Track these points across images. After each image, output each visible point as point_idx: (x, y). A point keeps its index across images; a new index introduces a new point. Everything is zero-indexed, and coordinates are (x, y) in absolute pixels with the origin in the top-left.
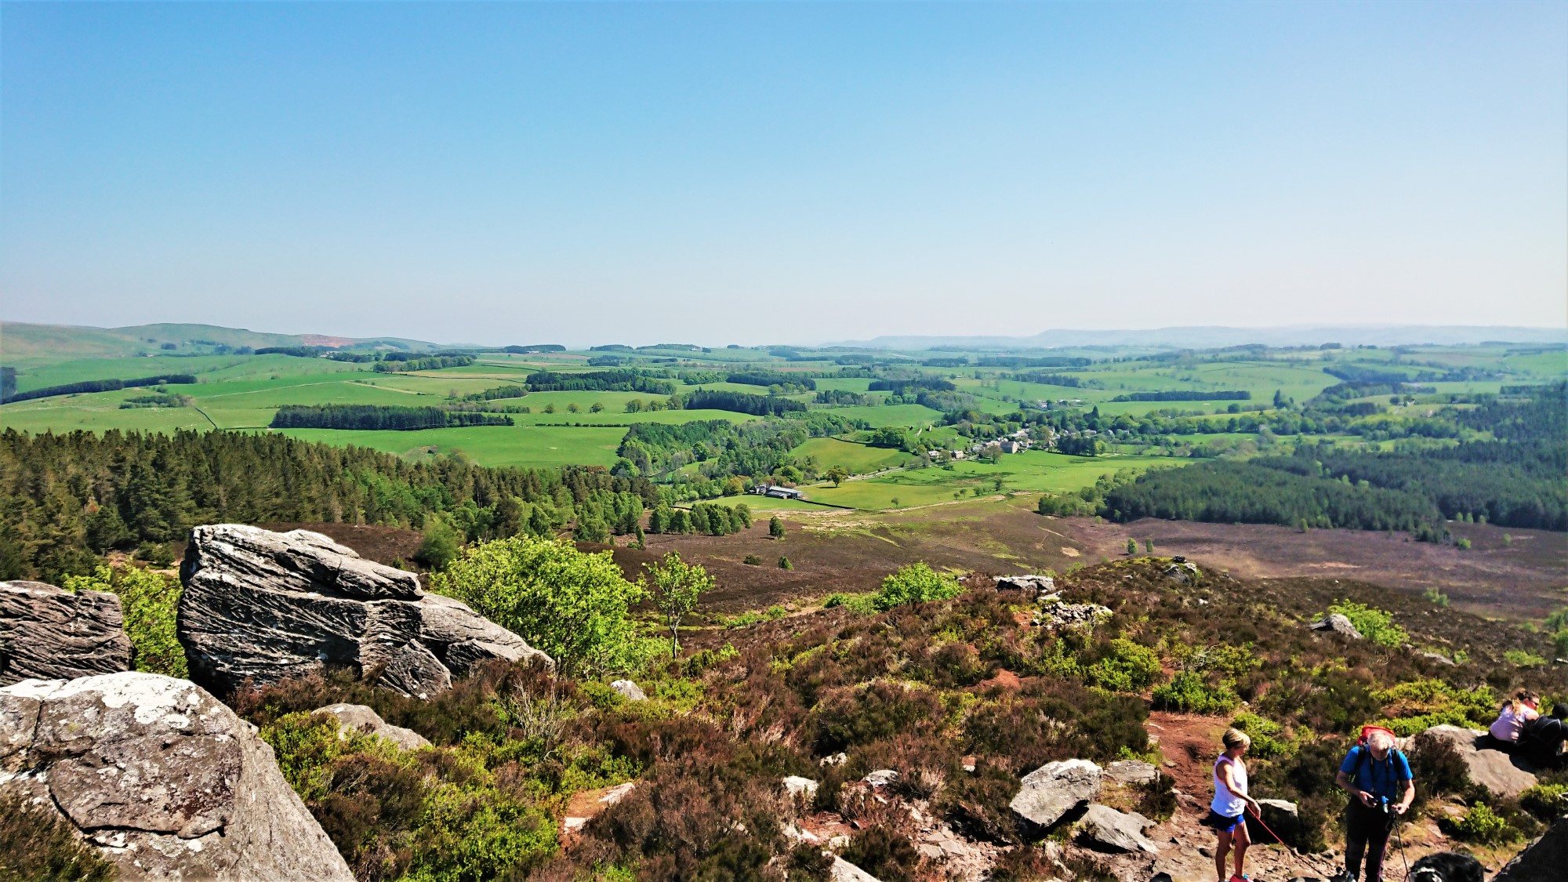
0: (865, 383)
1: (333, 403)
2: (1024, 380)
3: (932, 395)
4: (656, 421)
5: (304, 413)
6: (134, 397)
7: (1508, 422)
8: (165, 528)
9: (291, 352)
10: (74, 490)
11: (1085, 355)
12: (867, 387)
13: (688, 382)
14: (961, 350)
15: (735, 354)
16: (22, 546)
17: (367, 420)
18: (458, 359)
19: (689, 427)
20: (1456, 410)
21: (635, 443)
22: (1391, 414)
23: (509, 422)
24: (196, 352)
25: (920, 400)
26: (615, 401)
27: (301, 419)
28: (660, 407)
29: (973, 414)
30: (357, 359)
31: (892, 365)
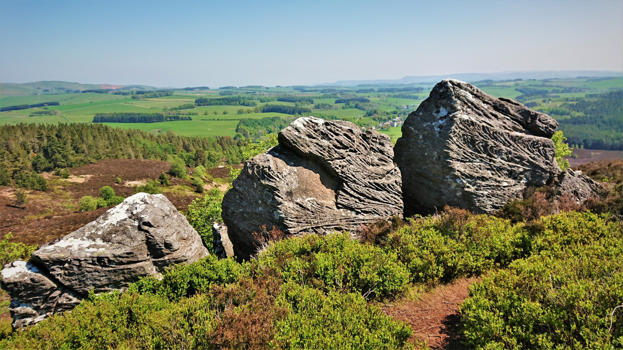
0: (333, 100)
1: (117, 112)
2: (397, 97)
3: (361, 104)
4: (250, 118)
5: (105, 116)
6: (35, 111)
7: (589, 108)
8: (64, 162)
9: (96, 92)
10: (23, 148)
11: (421, 86)
12: (334, 102)
13: (262, 101)
14: (371, 86)
15: (279, 90)
16: (6, 171)
17: (132, 119)
18: (166, 93)
19: (264, 120)
20: (569, 104)
21: (242, 126)
22: (543, 106)
23: (190, 119)
24: (58, 93)
25: (356, 107)
26: (232, 110)
27: (104, 119)
28: (251, 112)
29: (378, 111)
30: (124, 94)
31: (344, 93)
